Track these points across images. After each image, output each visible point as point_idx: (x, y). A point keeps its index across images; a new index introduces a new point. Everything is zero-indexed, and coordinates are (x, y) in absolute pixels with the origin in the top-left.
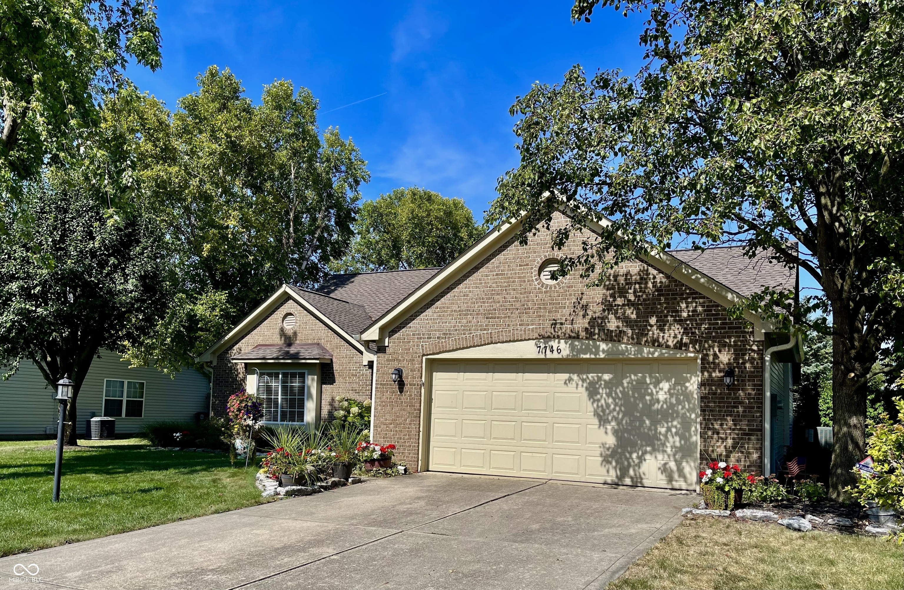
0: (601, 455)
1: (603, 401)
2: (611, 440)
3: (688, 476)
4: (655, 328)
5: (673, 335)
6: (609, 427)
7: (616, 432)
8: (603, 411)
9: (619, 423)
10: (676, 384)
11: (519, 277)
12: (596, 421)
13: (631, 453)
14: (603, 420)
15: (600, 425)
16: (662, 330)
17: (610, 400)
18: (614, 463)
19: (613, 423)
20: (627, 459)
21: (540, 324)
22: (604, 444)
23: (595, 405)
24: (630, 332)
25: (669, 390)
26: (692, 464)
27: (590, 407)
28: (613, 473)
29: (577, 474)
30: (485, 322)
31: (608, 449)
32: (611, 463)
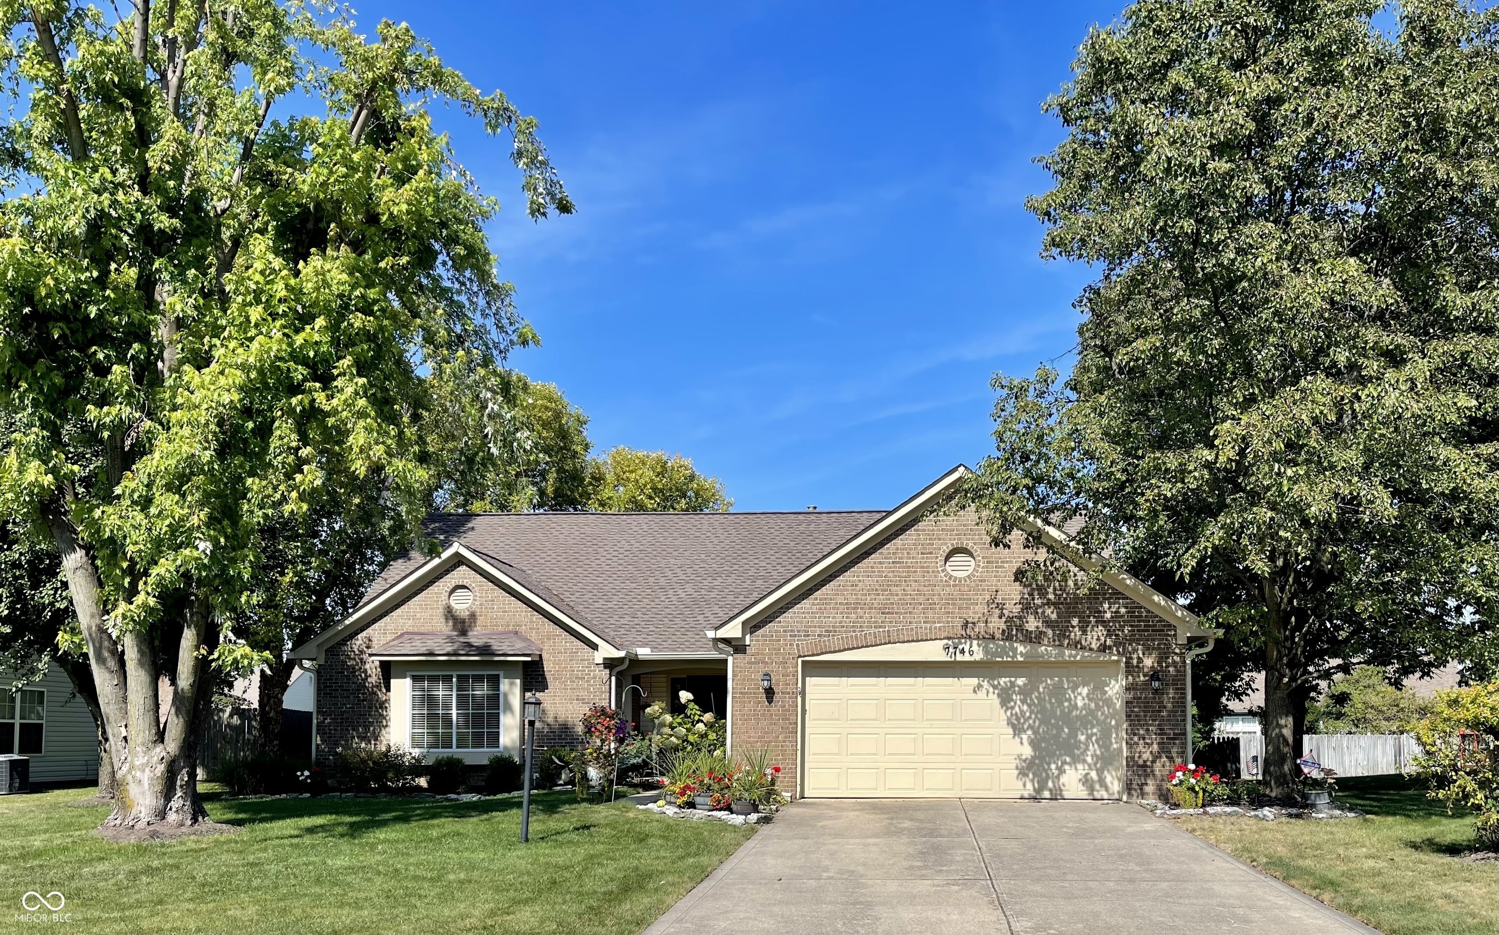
0: (1017, 768)
1: (1017, 709)
2: (1027, 751)
3: (1109, 785)
4: (1077, 629)
5: (1095, 637)
6: (1025, 737)
7: (1032, 743)
8: (1018, 719)
9: (1035, 732)
10: (1095, 689)
11: (922, 567)
12: (1010, 731)
13: (1049, 764)
14: (1017, 730)
15: (1015, 735)
16: (1084, 632)
17: (1025, 708)
18: (1031, 776)
19: (1029, 732)
20: (1045, 771)
21: (948, 622)
22: (1019, 757)
23: (1009, 713)
24: (1050, 632)
25: (1088, 695)
26: (1114, 773)
27: (1002, 716)
28: (1029, 786)
29: (990, 790)
30: (880, 618)
31: (1025, 761)
32: (1028, 776)
